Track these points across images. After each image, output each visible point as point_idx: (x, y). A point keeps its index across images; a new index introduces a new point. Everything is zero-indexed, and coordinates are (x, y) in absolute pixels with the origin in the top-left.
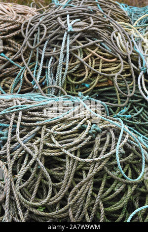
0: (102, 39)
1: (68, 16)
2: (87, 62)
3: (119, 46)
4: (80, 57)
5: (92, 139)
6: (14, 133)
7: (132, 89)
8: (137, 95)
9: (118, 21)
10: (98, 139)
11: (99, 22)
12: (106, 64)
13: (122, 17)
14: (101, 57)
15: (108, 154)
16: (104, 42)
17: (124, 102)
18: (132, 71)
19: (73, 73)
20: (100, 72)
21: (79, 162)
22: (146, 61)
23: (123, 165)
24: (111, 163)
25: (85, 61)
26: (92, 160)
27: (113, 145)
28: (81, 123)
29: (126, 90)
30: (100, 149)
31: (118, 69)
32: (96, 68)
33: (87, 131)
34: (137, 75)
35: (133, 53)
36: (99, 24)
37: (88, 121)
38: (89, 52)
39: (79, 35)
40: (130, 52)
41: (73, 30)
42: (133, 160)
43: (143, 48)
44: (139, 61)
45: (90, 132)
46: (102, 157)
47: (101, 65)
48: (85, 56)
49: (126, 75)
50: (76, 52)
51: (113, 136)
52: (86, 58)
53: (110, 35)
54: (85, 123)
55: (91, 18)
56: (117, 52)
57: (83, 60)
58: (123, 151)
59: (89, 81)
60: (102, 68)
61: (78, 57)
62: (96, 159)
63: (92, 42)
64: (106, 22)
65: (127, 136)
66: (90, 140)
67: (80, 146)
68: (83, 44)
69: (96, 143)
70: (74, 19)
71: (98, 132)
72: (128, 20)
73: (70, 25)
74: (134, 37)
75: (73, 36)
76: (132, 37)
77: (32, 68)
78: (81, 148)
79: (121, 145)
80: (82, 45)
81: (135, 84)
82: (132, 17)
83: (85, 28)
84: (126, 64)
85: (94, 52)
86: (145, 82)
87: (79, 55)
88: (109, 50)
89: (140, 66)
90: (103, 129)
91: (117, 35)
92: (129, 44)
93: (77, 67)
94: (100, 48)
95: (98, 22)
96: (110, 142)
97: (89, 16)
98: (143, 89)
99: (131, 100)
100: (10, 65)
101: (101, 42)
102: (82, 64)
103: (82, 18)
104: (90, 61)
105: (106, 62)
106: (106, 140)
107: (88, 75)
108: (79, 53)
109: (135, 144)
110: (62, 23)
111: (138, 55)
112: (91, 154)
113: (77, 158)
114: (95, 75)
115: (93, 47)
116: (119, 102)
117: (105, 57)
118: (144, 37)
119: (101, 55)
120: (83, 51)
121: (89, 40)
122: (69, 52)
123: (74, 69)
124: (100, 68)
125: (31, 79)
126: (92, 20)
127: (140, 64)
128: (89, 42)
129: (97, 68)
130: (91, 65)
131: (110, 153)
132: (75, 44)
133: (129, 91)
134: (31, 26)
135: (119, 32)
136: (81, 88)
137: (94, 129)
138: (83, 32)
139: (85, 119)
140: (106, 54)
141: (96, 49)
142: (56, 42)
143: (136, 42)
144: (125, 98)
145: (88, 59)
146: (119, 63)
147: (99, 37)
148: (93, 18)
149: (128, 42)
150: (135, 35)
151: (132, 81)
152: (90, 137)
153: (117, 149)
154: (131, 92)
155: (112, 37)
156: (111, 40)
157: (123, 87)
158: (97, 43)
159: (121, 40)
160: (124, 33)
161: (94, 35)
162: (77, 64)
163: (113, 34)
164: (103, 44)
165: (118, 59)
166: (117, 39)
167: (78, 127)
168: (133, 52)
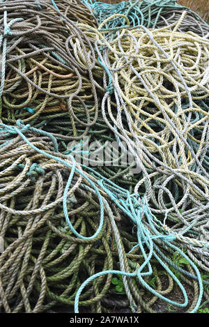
0: (53, 47)
1: (5, 13)
2: (31, 78)
3: (77, 57)
4: (21, 71)
5: (32, 184)
7: (94, 115)
8: (99, 124)
9: (79, 22)
10: (40, 184)
11: (50, 22)
12: (58, 81)
13: (85, 17)
14: (51, 72)
15: (53, 204)
16: (55, 50)
17: (82, 133)
18: (94, 91)
19: (12, 92)
20: (48, 92)
21: (13, 215)
22: (113, 78)
24: (58, 216)
25: (28, 76)
26: (31, 211)
27: (60, 192)
28: (17, 162)
29: (85, 117)
30: (42, 197)
31: (74, 88)
32: (43, 86)
33: (24, 172)
34: (101, 95)
35: (96, 67)
36: (49, 25)
37: (26, 159)
38: (33, 64)
39: (20, 40)
40: (91, 66)
41: (11, 33)
42: (89, 211)
43: (110, 59)
44: (104, 78)
45: (28, 174)
46: (44, 207)
47: (50, 82)
48: (28, 69)
49: (85, 96)
50: (16, 63)
51: (61, 179)
52: (30, 72)
53: (64, 41)
54: (23, 161)
55: (38, 16)
56: (74, 65)
57: (25, 75)
58: (74, 199)
59: (34, 104)
60: (52, 87)
61: (18, 70)
62: (36, 211)
63: (38, 50)
64: (60, 24)
65: (80, 179)
66: (29, 185)
67: (14, 193)
68: (26, 52)
69: (37, 188)
70: (15, 17)
71: (40, 174)
72: (94, 21)
73: (7, 26)
74: (99, 45)
75: (12, 41)
76: (96, 45)
78: (17, 197)
79: (71, 191)
80: (25, 55)
81: (97, 109)
82: (100, 17)
83: (29, 30)
84: (86, 82)
85: (40, 64)
86: (112, 106)
87: (20, 68)
88: (62, 61)
89: (105, 85)
90: (47, 170)
91: (74, 42)
92: (91, 54)
93: (16, 85)
94: (49, 59)
95: (47, 22)
96: (57, 188)
97: (36, 14)
98: (108, 116)
99: (91, 131)
101: (51, 51)
102: (23, 81)
103: (26, 16)
104: (35, 76)
105: (58, 79)
106: (50, 185)
107: (33, 95)
108: (20, 65)
109: (91, 189)
111: (103, 69)
112: (30, 204)
113: (11, 210)
114: (42, 96)
115: (40, 57)
116: (75, 134)
117: (57, 71)
118: (112, 45)
119: (50, 69)
120: (26, 63)
121: (35, 47)
122: (6, 64)
123: (12, 88)
124: (49, 87)
126: (39, 20)
127: (105, 81)
128: (34, 50)
129: (45, 86)
130: (36, 83)
131: (56, 202)
132: (14, 52)
133: (89, 118)
135: (77, 37)
136: (22, 113)
137: (34, 170)
138: (26, 35)
139: (23, 156)
140: (58, 68)
141: (44, 61)
143: (102, 51)
144: (84, 128)
145: (33, 73)
146: (76, 79)
147: (48, 43)
148: (41, 16)
149: (90, 52)
150: (100, 43)
151: (94, 104)
152: (28, 180)
153: (65, 197)
154: (92, 120)
155: (67, 43)
156: (65, 49)
157: (81, 113)
158: (46, 52)
159: (80, 49)
160: (84, 38)
161: (41, 40)
162: (16, 81)
163: (70, 39)
164: (54, 53)
165: (75, 74)
166: (74, 46)
167: (12, 167)
168: (96, 65)
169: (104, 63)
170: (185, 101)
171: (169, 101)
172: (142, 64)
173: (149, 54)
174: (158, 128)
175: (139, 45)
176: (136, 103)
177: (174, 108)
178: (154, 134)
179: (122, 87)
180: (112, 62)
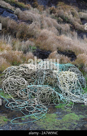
4: (46, 79)
6: (38, 90)
7: (56, 85)
12: (51, 80)
17: (54, 87)
19: (45, 81)
23: (54, 95)
24: (52, 94)
31: (53, 81)
34: (57, 82)
40: (56, 78)
49: (55, 82)
54: (48, 89)
59: (48, 83)
66: (49, 91)
67: (47, 92)
68: (47, 76)
70: (45, 71)
73: (45, 73)
75: (45, 75)
76: (57, 74)
77: (37, 80)
84: (55, 80)
88: (52, 77)
90: (51, 90)
92: (56, 76)
95: (50, 72)
98: (58, 85)
99: (56, 87)
100: (33, 79)
103: (47, 71)
110: (43, 72)
112: (49, 93)
113: (47, 94)
114: (49, 82)
115: (49, 77)
125: (37, 82)
127: (58, 80)
130: (48, 80)
134: (37, 72)
136: (46, 84)
138: (47, 74)
142: (42, 76)
147: (50, 75)
153: (52, 92)
157: (54, 84)
161: (49, 74)
165: (53, 79)
166: (53, 75)
169: (58, 77)
170: (69, 83)
171: (67, 83)
172: (63, 77)
173: (64, 76)
174: (65, 86)
175: (63, 74)
176: (62, 83)
177: (67, 84)
178: (64, 87)
179: (60, 80)
180: (59, 77)
